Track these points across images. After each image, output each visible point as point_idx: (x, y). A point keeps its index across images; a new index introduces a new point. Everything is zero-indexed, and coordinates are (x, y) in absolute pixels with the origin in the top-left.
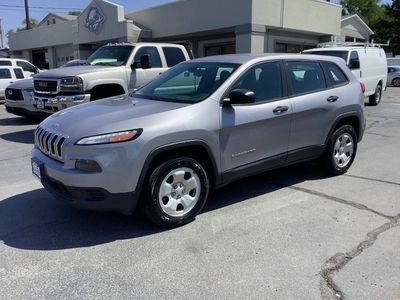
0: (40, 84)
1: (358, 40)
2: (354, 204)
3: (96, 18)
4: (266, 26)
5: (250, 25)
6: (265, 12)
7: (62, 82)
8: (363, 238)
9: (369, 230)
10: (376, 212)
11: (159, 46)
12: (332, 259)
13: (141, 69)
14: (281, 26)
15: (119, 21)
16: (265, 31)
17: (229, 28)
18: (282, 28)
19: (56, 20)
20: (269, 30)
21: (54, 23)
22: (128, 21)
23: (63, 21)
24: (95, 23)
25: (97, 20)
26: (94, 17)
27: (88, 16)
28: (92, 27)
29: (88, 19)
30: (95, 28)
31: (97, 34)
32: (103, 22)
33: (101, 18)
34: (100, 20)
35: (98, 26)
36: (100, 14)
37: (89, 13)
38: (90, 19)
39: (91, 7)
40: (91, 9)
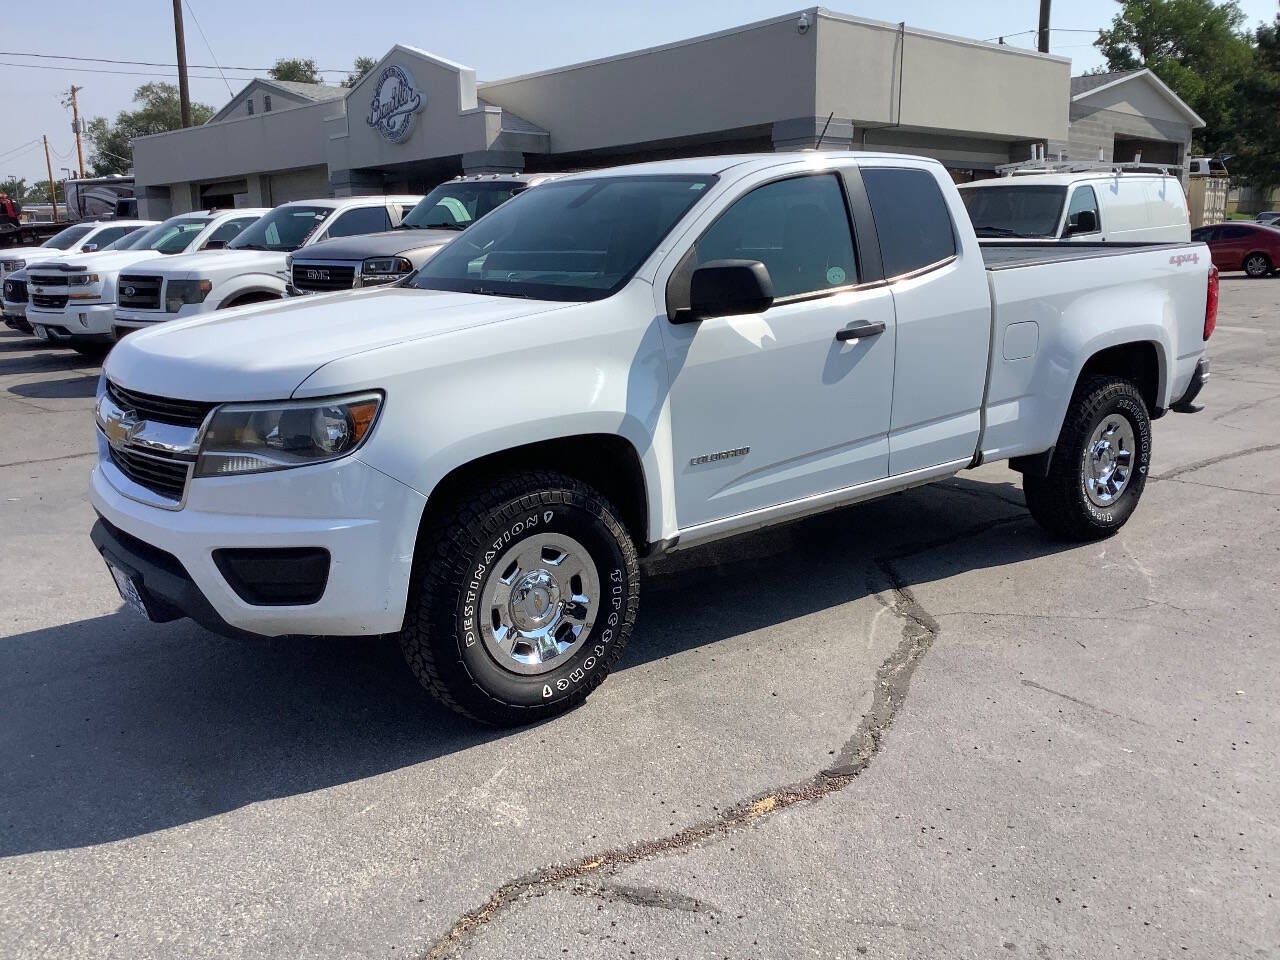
0: (312, 274)
3: (400, 98)
7: (367, 270)
14: (895, 122)
15: (463, 109)
16: (851, 136)
17: (759, 127)
18: (898, 125)
19: (274, 99)
20: (864, 130)
21: (268, 107)
22: (488, 109)
23: (295, 105)
24: (398, 114)
25: (401, 105)
26: (394, 98)
27: (378, 94)
28: (388, 125)
29: (376, 104)
30: (397, 127)
31: (402, 143)
32: (418, 110)
33: (413, 101)
34: (410, 105)
35: (406, 121)
36: (411, 90)
37: (380, 85)
38: (381, 104)
39: (386, 71)
40: (386, 76)
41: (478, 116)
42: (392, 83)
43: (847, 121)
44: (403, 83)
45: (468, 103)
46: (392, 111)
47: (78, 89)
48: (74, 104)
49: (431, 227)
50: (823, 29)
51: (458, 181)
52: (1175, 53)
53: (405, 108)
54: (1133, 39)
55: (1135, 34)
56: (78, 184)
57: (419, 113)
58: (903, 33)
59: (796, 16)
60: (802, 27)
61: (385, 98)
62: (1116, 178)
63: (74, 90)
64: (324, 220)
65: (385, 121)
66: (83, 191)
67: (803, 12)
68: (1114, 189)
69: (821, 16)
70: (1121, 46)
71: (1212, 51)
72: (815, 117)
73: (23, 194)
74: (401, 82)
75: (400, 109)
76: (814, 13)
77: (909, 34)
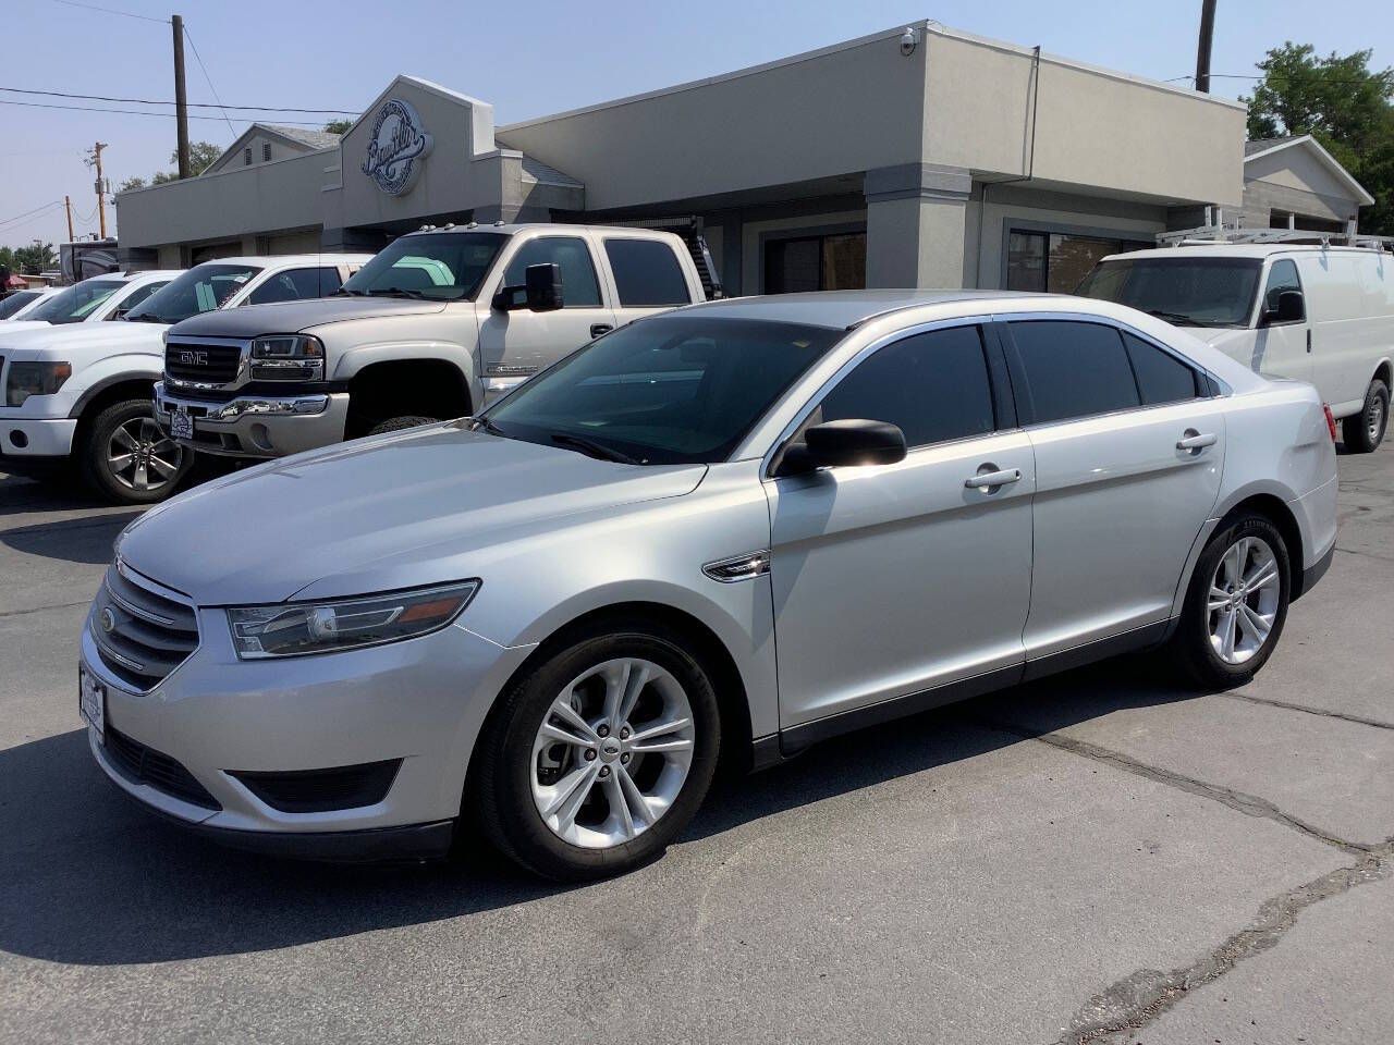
0: (186, 357)
1: (1304, 222)
2: (1229, 797)
3: (401, 141)
4: (973, 173)
5: (915, 168)
7: (258, 353)
8: (1243, 918)
9: (1272, 891)
10: (1305, 829)
11: (596, 237)
12: (1118, 992)
13: (527, 313)
14: (1027, 174)
15: (475, 153)
16: (970, 191)
17: (847, 178)
18: (1029, 178)
19: (275, 148)
20: (984, 185)
21: (268, 157)
22: (506, 153)
23: (296, 154)
24: (398, 160)
25: (402, 149)
26: (394, 140)
27: (376, 137)
28: (387, 174)
29: (374, 147)
30: (397, 176)
31: (402, 195)
32: (423, 156)
33: (416, 143)
34: (413, 149)
35: (408, 168)
36: (414, 130)
37: (379, 125)
38: (380, 148)
39: (386, 107)
40: (385, 113)
41: (492, 160)
42: (393, 121)
43: (961, 170)
44: (406, 122)
45: (482, 145)
46: (392, 156)
47: (104, 146)
48: (98, 163)
49: (375, 293)
50: (933, 47)
51: (423, 233)
52: (1324, 128)
53: (407, 152)
54: (1276, 110)
55: (1279, 103)
56: (74, 247)
57: (424, 159)
58: (1038, 59)
59: (901, 31)
60: (907, 46)
61: (385, 140)
62: (1322, 251)
63: (99, 147)
64: (246, 283)
65: (383, 169)
66: (80, 254)
67: (908, 26)
68: (1324, 263)
69: (931, 32)
70: (1263, 116)
71: (1366, 125)
72: (920, 164)
73: (49, 259)
74: (402, 121)
75: (401, 154)
76: (922, 28)
77: (1044, 61)
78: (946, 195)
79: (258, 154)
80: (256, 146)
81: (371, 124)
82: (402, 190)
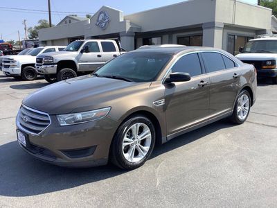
5: (214, 22)
6: (225, 13)
24: (103, 23)
25: (104, 20)
26: (102, 19)
27: (98, 18)
28: (101, 25)
29: (98, 20)
30: (103, 26)
34: (107, 20)
35: (105, 24)
36: (107, 17)
37: (99, 16)
39: (101, 12)
40: (101, 13)
44: (105, 15)
57: (109, 22)
78: (219, 28)
79: (68, 22)
80: (68, 20)
81: (97, 16)
82: (104, 29)
